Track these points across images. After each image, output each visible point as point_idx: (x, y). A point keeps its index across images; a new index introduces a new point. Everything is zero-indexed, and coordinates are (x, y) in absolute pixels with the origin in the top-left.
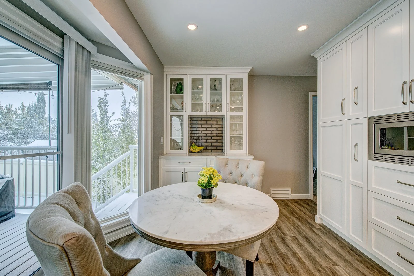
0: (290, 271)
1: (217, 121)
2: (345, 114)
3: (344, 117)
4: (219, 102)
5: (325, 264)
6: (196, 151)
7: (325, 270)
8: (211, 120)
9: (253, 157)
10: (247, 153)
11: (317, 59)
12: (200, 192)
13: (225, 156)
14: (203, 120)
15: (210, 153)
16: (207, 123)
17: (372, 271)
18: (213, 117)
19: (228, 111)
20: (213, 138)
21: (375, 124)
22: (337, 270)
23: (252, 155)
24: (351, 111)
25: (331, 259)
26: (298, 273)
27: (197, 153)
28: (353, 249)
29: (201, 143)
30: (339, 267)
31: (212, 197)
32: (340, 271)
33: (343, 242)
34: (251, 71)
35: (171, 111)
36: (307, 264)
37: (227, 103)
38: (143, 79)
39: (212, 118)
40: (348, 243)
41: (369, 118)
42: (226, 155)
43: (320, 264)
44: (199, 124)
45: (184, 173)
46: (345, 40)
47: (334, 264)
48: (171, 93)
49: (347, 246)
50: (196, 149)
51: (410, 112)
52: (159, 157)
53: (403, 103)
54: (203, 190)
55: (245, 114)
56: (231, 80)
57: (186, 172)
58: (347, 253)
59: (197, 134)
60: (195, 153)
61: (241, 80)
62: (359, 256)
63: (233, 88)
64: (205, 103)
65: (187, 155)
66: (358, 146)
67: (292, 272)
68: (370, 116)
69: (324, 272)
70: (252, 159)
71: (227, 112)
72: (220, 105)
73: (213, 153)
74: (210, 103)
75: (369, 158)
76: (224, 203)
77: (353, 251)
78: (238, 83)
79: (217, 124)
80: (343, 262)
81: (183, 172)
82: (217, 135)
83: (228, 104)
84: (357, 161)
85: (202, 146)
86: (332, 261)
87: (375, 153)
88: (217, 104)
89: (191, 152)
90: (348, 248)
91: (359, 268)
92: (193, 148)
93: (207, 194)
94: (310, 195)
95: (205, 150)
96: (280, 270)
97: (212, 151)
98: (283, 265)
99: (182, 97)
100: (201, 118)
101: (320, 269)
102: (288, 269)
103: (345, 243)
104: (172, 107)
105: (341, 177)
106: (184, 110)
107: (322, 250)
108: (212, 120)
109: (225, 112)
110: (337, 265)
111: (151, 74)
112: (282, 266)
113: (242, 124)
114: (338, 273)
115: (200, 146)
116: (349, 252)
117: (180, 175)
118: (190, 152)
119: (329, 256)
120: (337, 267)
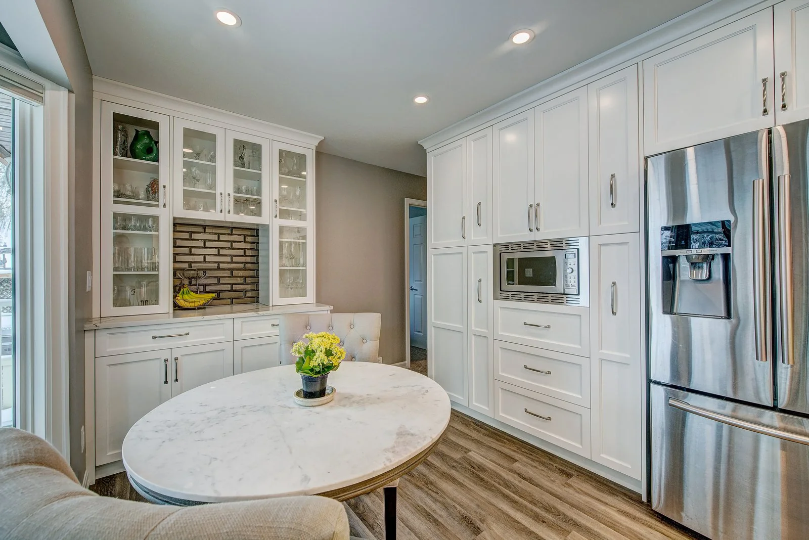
0: (421, 486)
1: (244, 235)
2: (466, 238)
3: (464, 242)
4: (252, 195)
5: (457, 456)
6: (196, 305)
7: (460, 464)
8: (229, 232)
9: (332, 308)
10: (315, 302)
11: (426, 150)
12: (300, 385)
13: (269, 310)
14: (207, 230)
15: (228, 308)
16: (219, 237)
17: (502, 442)
18: (234, 225)
19: (276, 216)
20: (235, 273)
21: (500, 254)
22: (471, 457)
23: (326, 303)
24: (474, 235)
25: (461, 446)
26: (431, 482)
27: (198, 309)
28: (477, 423)
29: (205, 286)
30: (472, 452)
31: (327, 391)
32: (475, 457)
33: (465, 417)
34: (321, 143)
35: (115, 202)
36: (438, 465)
37: (274, 200)
38: (40, 99)
39: (233, 228)
40: (470, 417)
41: (495, 246)
42: (271, 308)
43: (452, 458)
44: (198, 240)
45: (169, 360)
46: (466, 134)
47: (466, 451)
48: (115, 154)
49: (471, 421)
50: (190, 298)
51: (535, 241)
52: (83, 327)
53: (530, 230)
54: (308, 380)
55: (309, 225)
56: (281, 152)
57: (176, 359)
58: (473, 430)
59: (193, 265)
60: (194, 309)
61: (302, 157)
62: (485, 429)
63: (285, 171)
64: (221, 194)
65: (171, 315)
66: (482, 282)
67: (423, 485)
68: (495, 243)
69: (460, 466)
70: (329, 312)
71: (273, 217)
72: (258, 203)
73: (236, 307)
74: (232, 195)
75: (495, 298)
76: (353, 396)
77: (477, 425)
78: (294, 162)
79: (245, 242)
80: (473, 444)
81: (166, 361)
82: (245, 265)
83: (276, 201)
84: (480, 301)
85: (205, 292)
86: (462, 447)
87: (501, 290)
88: (248, 199)
89: (179, 307)
90: (472, 423)
91: (490, 445)
92: (186, 297)
93: (317, 388)
94: (406, 362)
95: (215, 302)
96: (408, 490)
97: (232, 303)
98: (409, 481)
99: (156, 170)
100: (204, 227)
101: (454, 464)
102: (418, 484)
103: (467, 418)
104: (118, 191)
105: (462, 327)
106: (161, 203)
107: (447, 438)
108: (232, 232)
109: (268, 217)
110: (470, 451)
111: (70, 91)
112: (408, 483)
113: (305, 244)
114: (474, 460)
115: (201, 293)
116: (475, 429)
117: (159, 367)
118: (177, 307)
119: (458, 444)
120: (470, 453)
